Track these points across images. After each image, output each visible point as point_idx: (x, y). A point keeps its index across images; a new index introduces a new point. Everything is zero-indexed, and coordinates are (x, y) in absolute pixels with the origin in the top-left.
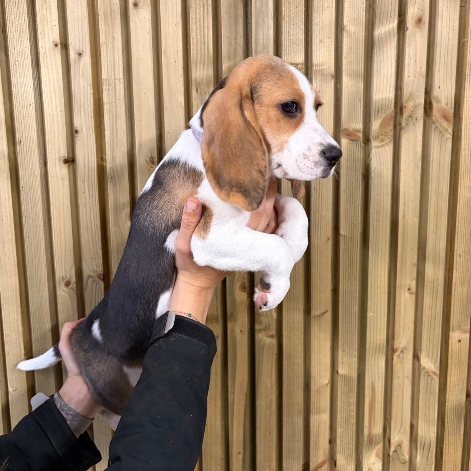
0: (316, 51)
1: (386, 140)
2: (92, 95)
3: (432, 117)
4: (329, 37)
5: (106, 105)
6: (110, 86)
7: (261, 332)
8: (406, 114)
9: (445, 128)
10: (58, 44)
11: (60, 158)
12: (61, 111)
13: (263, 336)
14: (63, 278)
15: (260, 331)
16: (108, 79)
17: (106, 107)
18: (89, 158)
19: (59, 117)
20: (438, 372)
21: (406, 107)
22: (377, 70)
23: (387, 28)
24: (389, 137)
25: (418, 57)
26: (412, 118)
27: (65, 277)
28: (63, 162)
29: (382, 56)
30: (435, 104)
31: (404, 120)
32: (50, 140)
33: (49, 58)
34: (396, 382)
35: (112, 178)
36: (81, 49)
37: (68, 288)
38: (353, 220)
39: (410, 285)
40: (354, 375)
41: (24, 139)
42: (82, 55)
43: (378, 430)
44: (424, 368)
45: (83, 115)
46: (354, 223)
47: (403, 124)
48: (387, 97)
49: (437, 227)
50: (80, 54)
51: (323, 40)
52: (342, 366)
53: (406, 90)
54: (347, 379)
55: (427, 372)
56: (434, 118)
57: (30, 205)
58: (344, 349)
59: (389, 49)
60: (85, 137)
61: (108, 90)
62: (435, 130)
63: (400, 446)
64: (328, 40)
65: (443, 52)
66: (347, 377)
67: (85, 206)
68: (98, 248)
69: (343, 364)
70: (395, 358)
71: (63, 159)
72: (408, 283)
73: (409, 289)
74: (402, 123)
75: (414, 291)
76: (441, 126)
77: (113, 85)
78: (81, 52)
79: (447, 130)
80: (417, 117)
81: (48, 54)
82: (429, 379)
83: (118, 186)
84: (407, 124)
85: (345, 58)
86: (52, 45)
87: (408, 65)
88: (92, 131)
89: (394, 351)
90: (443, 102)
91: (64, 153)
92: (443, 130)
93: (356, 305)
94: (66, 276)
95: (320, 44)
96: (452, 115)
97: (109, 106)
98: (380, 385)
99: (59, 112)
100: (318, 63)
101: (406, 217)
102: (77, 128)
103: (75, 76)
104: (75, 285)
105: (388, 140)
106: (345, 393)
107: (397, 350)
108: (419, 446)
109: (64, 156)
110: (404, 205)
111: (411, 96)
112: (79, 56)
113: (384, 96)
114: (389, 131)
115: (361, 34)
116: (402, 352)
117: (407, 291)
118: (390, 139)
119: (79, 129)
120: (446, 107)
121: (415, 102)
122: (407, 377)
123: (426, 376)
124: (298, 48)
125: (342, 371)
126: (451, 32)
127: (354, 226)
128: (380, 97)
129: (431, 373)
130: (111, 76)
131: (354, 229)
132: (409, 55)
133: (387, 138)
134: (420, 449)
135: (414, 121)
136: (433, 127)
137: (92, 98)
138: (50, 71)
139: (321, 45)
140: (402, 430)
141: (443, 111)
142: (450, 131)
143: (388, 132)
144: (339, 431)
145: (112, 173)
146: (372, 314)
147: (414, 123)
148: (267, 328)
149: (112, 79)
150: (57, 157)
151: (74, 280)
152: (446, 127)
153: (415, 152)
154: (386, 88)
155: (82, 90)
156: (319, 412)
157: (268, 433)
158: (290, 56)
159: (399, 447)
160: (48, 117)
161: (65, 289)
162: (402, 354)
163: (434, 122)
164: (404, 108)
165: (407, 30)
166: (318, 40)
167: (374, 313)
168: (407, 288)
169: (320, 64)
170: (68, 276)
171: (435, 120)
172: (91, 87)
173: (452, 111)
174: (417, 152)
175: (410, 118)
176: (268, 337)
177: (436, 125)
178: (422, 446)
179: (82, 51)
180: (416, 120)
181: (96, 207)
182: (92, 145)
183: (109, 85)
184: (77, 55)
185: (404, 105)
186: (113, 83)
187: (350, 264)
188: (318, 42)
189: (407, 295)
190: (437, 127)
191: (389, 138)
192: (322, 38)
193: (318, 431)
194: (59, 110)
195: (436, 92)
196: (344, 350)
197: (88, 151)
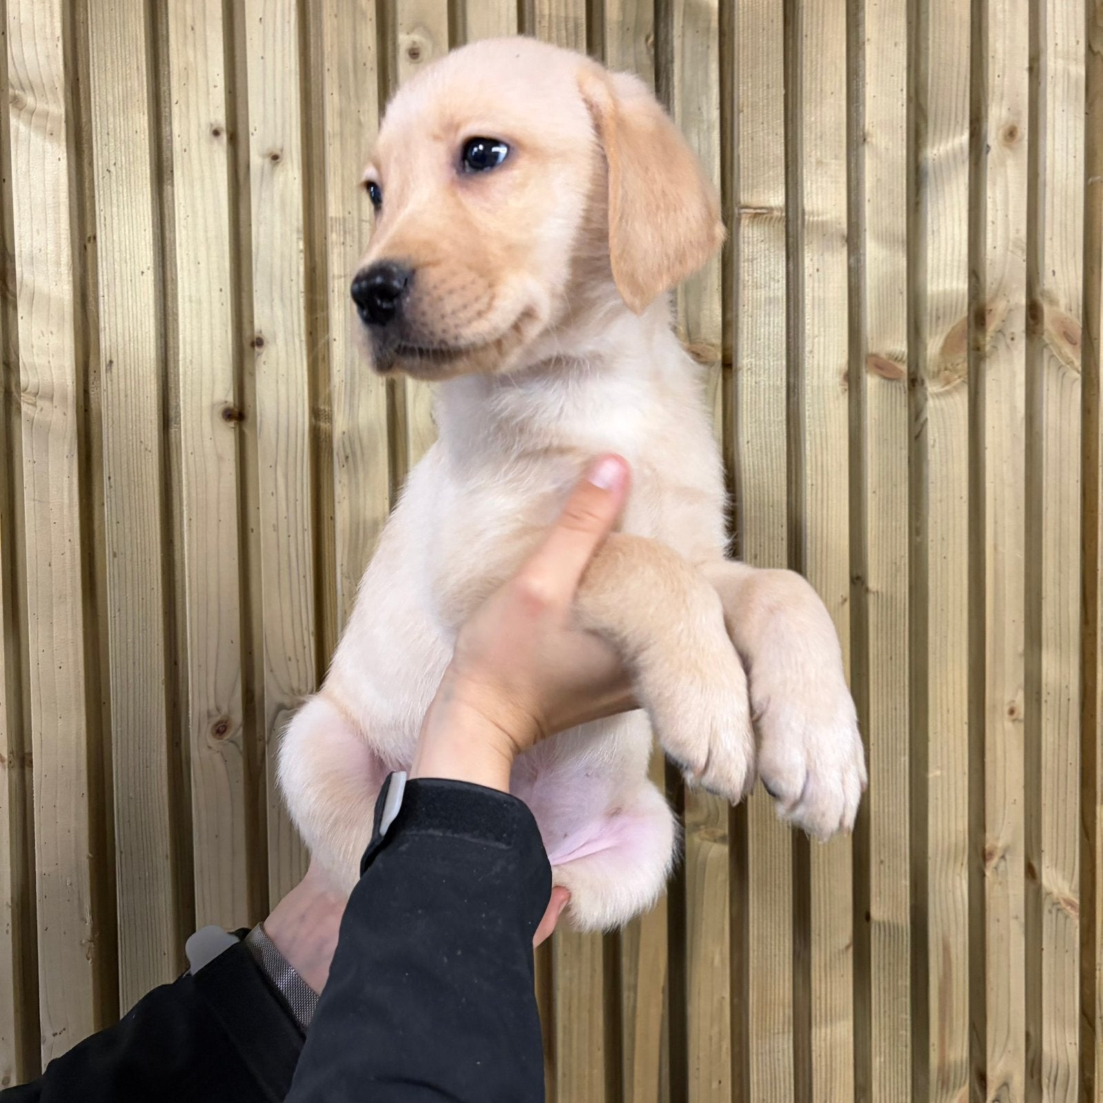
0: (809, 182)
1: (955, 380)
2: (302, 255)
3: (1043, 334)
4: (835, 155)
5: (336, 281)
6: (348, 236)
7: (700, 830)
8: (992, 326)
9: (1068, 358)
10: (222, 130)
11: (213, 406)
12: (221, 290)
13: (703, 839)
14: (209, 715)
15: (696, 826)
16: (344, 219)
17: (336, 285)
18: (288, 406)
19: (216, 305)
20: (1077, 901)
21: (993, 312)
22: (933, 231)
23: (950, 145)
24: (960, 374)
25: (1011, 208)
26: (1004, 335)
27: (214, 712)
28: (221, 416)
29: (941, 202)
30: (1046, 309)
31: (988, 339)
32: (188, 360)
33: (195, 162)
34: (993, 931)
35: (347, 457)
36: (279, 145)
37: (220, 739)
38: (894, 557)
39: (1014, 701)
40: (904, 920)
41: (121, 357)
42: (278, 160)
43: (959, 1051)
44: (1050, 894)
45: (277, 301)
46: (896, 563)
47: (988, 348)
48: (955, 288)
49: (1060, 571)
50: (275, 158)
51: (824, 160)
52: (878, 899)
53: (991, 276)
54: (891, 929)
55: (1055, 904)
56: (1046, 337)
57: (127, 526)
58: (882, 858)
59: (954, 189)
60: (283, 354)
61: (343, 243)
62: (1049, 361)
63: (1006, 1085)
64: (833, 161)
65: (1057, 200)
66: (889, 928)
67: (276, 528)
68: (306, 633)
69: (880, 897)
70: (988, 873)
71: (220, 408)
72: (1007, 698)
73: (1012, 712)
74: (984, 345)
75: (1022, 716)
76: (1060, 353)
77: (356, 233)
78: (278, 152)
79: (1072, 362)
80: (1013, 333)
81: (194, 154)
82: (1061, 916)
83: (361, 476)
84: (995, 347)
85: (869, 201)
86: (207, 132)
87: (993, 223)
88: (301, 341)
89: (987, 857)
90: (1063, 302)
91: (224, 393)
92: (1063, 363)
93: (904, 755)
94: (218, 709)
95: (816, 169)
96: (1080, 332)
97: (345, 282)
98: (960, 940)
99: (216, 294)
100: (815, 209)
101: (1000, 548)
102: (261, 332)
103: (259, 206)
104: (240, 732)
105: (958, 381)
106: (887, 967)
107: (991, 854)
108: (1045, 1081)
109: (226, 402)
110: (996, 522)
111: (1002, 289)
112: (273, 162)
113: (948, 286)
114: (960, 361)
115: (900, 154)
116: (1003, 857)
117: (1007, 716)
118: (962, 379)
119: (266, 336)
120: (1069, 314)
121: (1008, 301)
122: (1017, 918)
123: (1054, 911)
124: (771, 173)
125: (877, 912)
126: (1071, 159)
127: (896, 571)
128: (941, 288)
129: (1063, 905)
130: (350, 213)
131: (896, 576)
132: (994, 202)
133: (956, 377)
134: (1048, 1087)
135: (1009, 341)
136: (1046, 356)
137: (302, 262)
138: (198, 193)
139: (819, 171)
140: (1011, 1047)
141: (1062, 322)
142: (1078, 363)
143: (958, 365)
144: (876, 1062)
145: (347, 443)
146: (938, 773)
147: (1008, 347)
148: (711, 821)
149: (353, 218)
150: (206, 402)
151: (238, 717)
152: (1070, 355)
153: (1013, 408)
154: (952, 269)
155: (278, 242)
156: (831, 1019)
157: (715, 1085)
158: (755, 190)
159: (1005, 1088)
160: (187, 304)
161: (212, 741)
162: (1003, 864)
163: (1046, 346)
164: (987, 313)
165: (987, 152)
166: (813, 160)
167: (942, 769)
168: (1007, 709)
169: (818, 211)
170: (225, 710)
171: (1047, 341)
172: (302, 236)
173: (1078, 323)
174: (1015, 407)
175: (1000, 335)
176: (715, 841)
177: (1051, 351)
178: (1052, 1079)
179: (282, 150)
180: (1013, 339)
181: (304, 530)
182: (299, 377)
183: (345, 232)
184: (268, 160)
185: (988, 308)
186: (356, 228)
187: (891, 658)
188: (814, 164)
189: (1009, 725)
190: (1052, 356)
191: (960, 377)
192: (821, 156)
193: (830, 1069)
194: (216, 287)
195: (1048, 282)
196: (882, 862)
197: (288, 390)
